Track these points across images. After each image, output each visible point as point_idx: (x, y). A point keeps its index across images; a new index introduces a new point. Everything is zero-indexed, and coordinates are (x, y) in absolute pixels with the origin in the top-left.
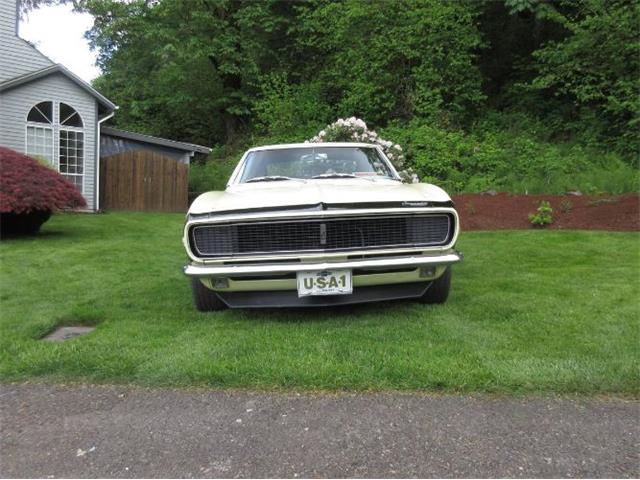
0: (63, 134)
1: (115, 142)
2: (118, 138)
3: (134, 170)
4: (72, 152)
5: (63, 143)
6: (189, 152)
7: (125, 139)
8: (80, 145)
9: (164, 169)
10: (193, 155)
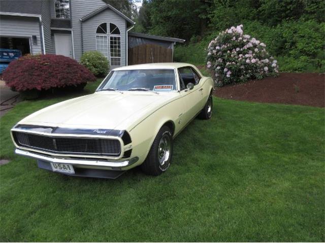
0: (111, 38)
1: (137, 39)
2: (139, 38)
3: (146, 54)
4: (116, 47)
5: (111, 43)
6: (174, 42)
7: (141, 38)
8: (119, 43)
9: (160, 52)
10: (175, 44)
